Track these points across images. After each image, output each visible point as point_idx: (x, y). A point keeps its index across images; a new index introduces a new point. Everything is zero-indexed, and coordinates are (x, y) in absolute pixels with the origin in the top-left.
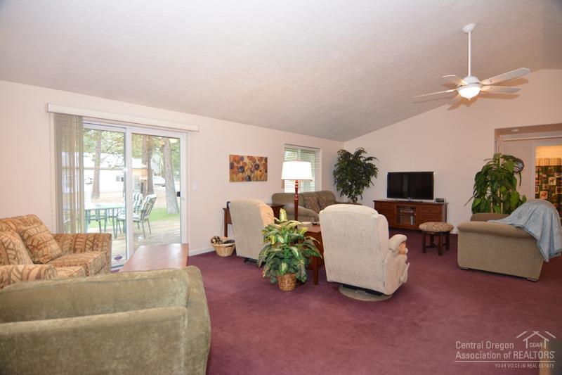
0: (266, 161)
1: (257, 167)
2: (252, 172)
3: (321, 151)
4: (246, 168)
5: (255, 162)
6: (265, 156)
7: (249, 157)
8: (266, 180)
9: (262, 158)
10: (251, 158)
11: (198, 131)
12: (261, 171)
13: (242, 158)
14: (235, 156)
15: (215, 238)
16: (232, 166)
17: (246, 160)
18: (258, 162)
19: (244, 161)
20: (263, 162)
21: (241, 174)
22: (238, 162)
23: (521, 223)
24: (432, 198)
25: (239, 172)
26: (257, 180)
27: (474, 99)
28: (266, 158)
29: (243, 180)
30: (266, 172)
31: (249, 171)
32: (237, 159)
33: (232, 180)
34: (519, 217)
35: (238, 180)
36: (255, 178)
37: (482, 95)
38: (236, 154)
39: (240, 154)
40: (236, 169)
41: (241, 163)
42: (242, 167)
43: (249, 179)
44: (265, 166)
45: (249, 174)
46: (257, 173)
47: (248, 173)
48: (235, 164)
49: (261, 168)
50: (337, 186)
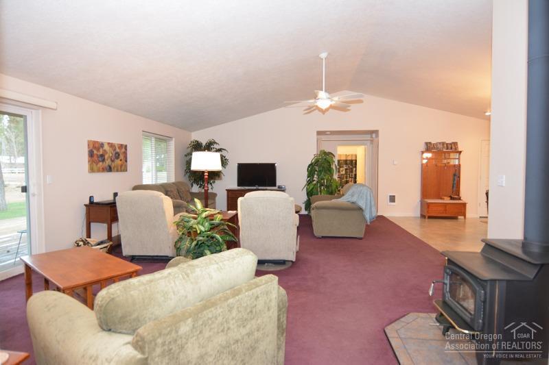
0: (126, 149)
1: (117, 156)
2: (113, 161)
3: (174, 139)
4: (106, 157)
5: (115, 150)
6: (125, 144)
7: (109, 143)
8: (126, 171)
9: (122, 145)
10: (111, 145)
11: (56, 110)
12: (121, 160)
13: (102, 145)
14: (95, 142)
15: (82, 241)
16: (91, 154)
17: (106, 147)
18: (118, 150)
19: (104, 148)
20: (123, 150)
21: (101, 163)
22: (98, 150)
23: (354, 199)
24: (275, 186)
25: (100, 161)
26: (117, 171)
27: (327, 110)
28: (126, 146)
29: (104, 170)
30: (126, 161)
31: (109, 160)
32: (97, 145)
33: (92, 170)
34: (353, 196)
35: (99, 171)
36: (116, 169)
37: (331, 107)
38: (96, 140)
39: (100, 140)
40: (95, 158)
41: (101, 150)
42: (102, 156)
43: (110, 169)
44: (125, 153)
45: (110, 164)
46: (118, 162)
47: (108, 162)
48: (95, 152)
49: (122, 157)
50: (189, 177)
